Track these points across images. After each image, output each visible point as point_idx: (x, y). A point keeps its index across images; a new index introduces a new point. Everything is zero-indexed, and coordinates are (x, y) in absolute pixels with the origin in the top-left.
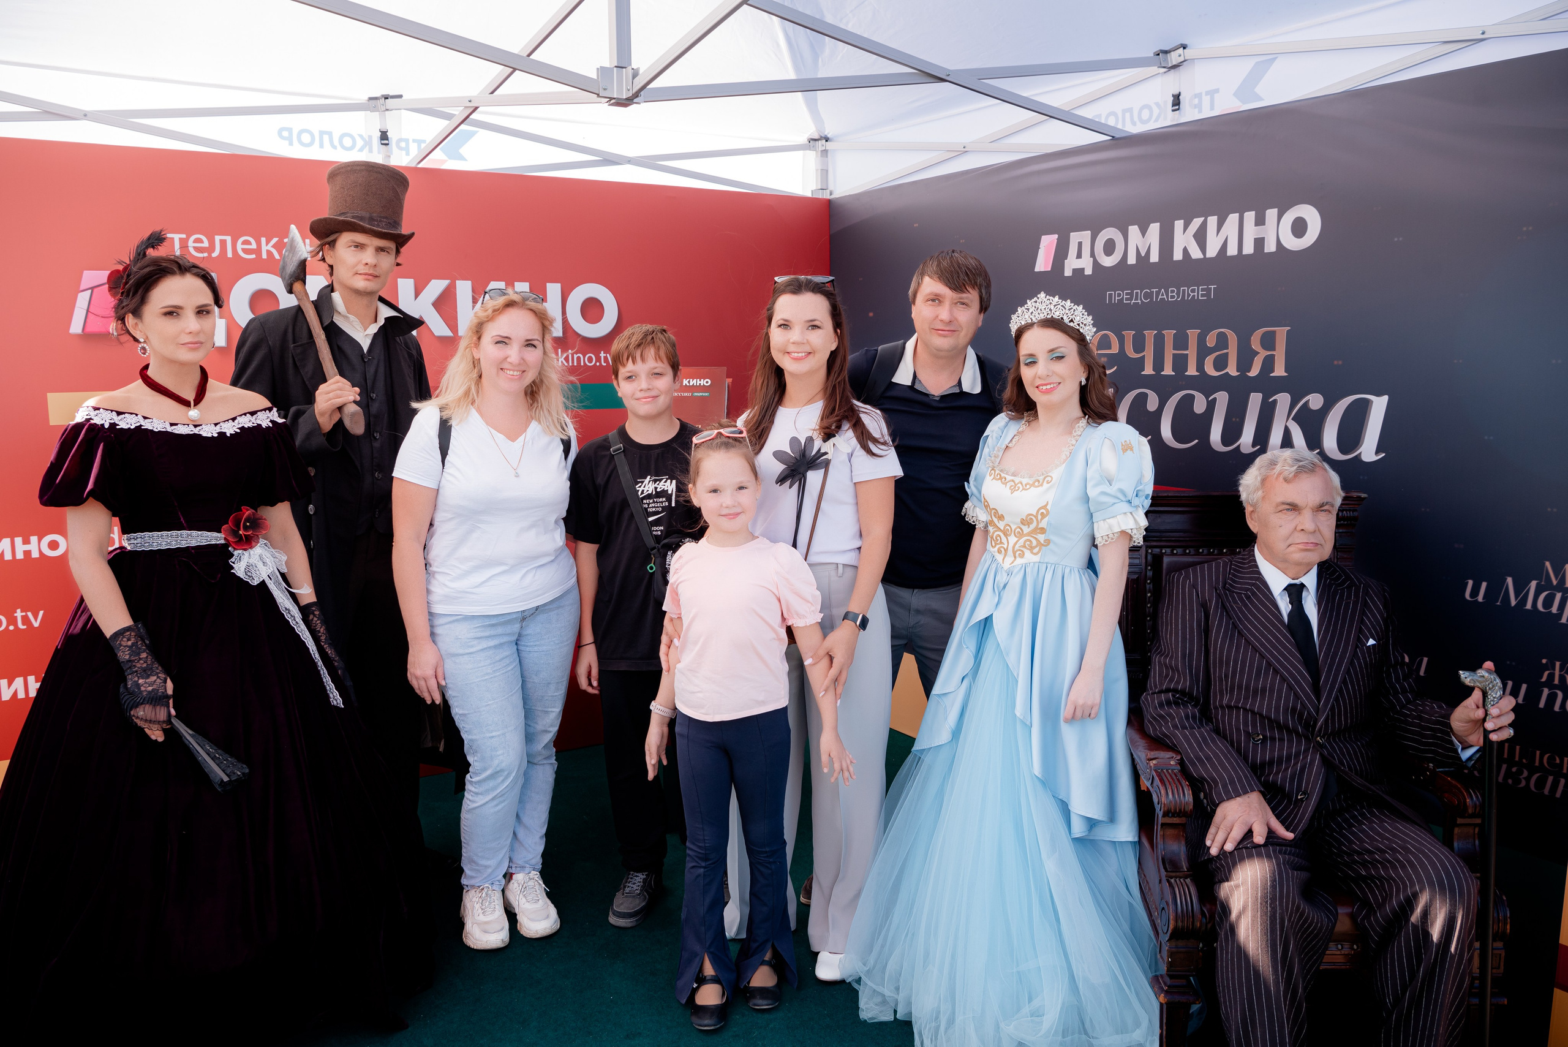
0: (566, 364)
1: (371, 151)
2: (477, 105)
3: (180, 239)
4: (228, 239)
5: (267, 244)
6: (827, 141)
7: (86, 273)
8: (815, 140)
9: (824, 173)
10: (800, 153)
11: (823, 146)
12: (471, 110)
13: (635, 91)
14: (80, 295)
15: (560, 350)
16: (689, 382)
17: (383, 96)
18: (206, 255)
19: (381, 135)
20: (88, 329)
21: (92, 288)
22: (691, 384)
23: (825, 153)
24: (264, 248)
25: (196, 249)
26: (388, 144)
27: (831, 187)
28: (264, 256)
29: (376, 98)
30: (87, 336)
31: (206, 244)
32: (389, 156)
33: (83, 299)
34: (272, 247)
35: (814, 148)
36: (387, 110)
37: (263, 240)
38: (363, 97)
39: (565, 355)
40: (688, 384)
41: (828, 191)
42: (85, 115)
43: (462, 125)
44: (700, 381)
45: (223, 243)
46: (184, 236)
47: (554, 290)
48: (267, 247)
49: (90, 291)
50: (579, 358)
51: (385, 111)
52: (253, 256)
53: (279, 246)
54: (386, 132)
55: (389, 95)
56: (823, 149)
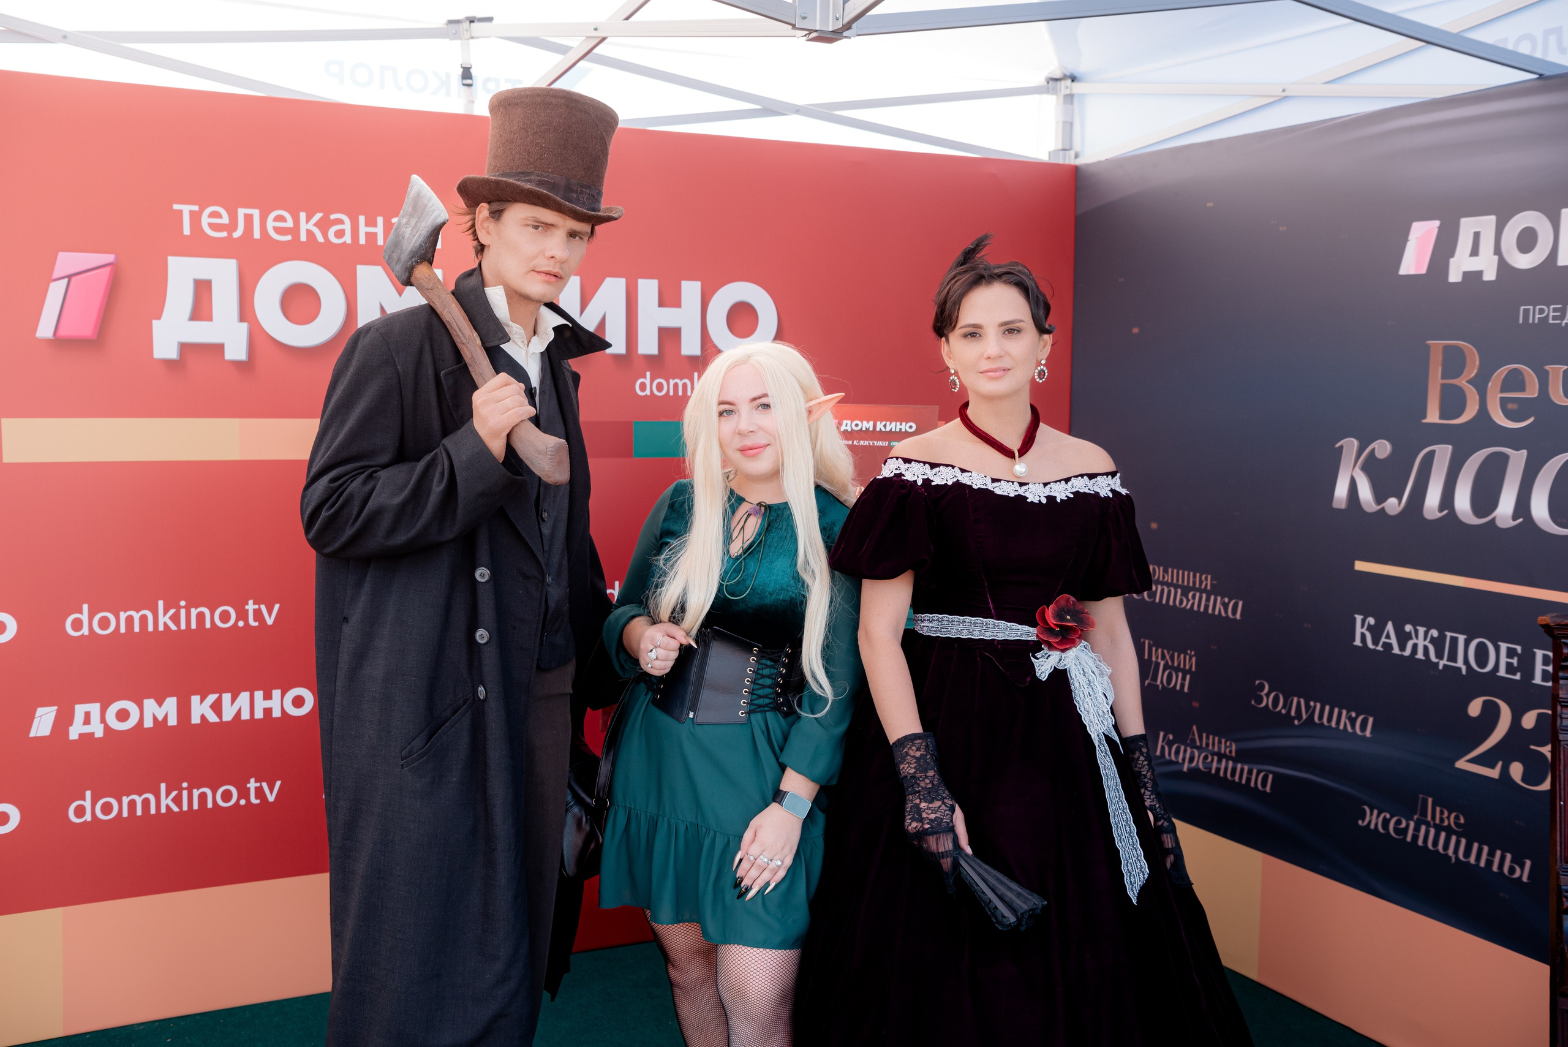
1: (448, 95)
2: (604, 35)
3: (191, 212)
4: (256, 213)
5: (308, 221)
6: (1073, 81)
7: (61, 255)
8: (1057, 80)
9: (1068, 127)
10: (1036, 97)
11: (1067, 87)
12: (597, 40)
13: (847, 19)
14: (53, 285)
16: (885, 426)
17: (467, 18)
18: (224, 234)
19: (463, 72)
20: (63, 332)
21: (70, 277)
22: (888, 429)
23: (1070, 98)
24: (304, 227)
25: (214, 227)
26: (470, 85)
27: (1077, 147)
28: (303, 238)
29: (458, 22)
30: (60, 342)
31: (225, 220)
32: (473, 102)
33: (56, 291)
34: (316, 225)
35: (1054, 92)
36: (472, 38)
37: (303, 216)
38: (440, 22)
40: (883, 429)
41: (1072, 153)
42: (65, 37)
43: (582, 62)
44: (901, 424)
45: (249, 218)
46: (196, 208)
47: (691, 290)
48: (307, 225)
49: (66, 280)
51: (469, 39)
52: (289, 238)
53: (324, 225)
54: (471, 68)
55: (475, 17)
56: (1068, 92)
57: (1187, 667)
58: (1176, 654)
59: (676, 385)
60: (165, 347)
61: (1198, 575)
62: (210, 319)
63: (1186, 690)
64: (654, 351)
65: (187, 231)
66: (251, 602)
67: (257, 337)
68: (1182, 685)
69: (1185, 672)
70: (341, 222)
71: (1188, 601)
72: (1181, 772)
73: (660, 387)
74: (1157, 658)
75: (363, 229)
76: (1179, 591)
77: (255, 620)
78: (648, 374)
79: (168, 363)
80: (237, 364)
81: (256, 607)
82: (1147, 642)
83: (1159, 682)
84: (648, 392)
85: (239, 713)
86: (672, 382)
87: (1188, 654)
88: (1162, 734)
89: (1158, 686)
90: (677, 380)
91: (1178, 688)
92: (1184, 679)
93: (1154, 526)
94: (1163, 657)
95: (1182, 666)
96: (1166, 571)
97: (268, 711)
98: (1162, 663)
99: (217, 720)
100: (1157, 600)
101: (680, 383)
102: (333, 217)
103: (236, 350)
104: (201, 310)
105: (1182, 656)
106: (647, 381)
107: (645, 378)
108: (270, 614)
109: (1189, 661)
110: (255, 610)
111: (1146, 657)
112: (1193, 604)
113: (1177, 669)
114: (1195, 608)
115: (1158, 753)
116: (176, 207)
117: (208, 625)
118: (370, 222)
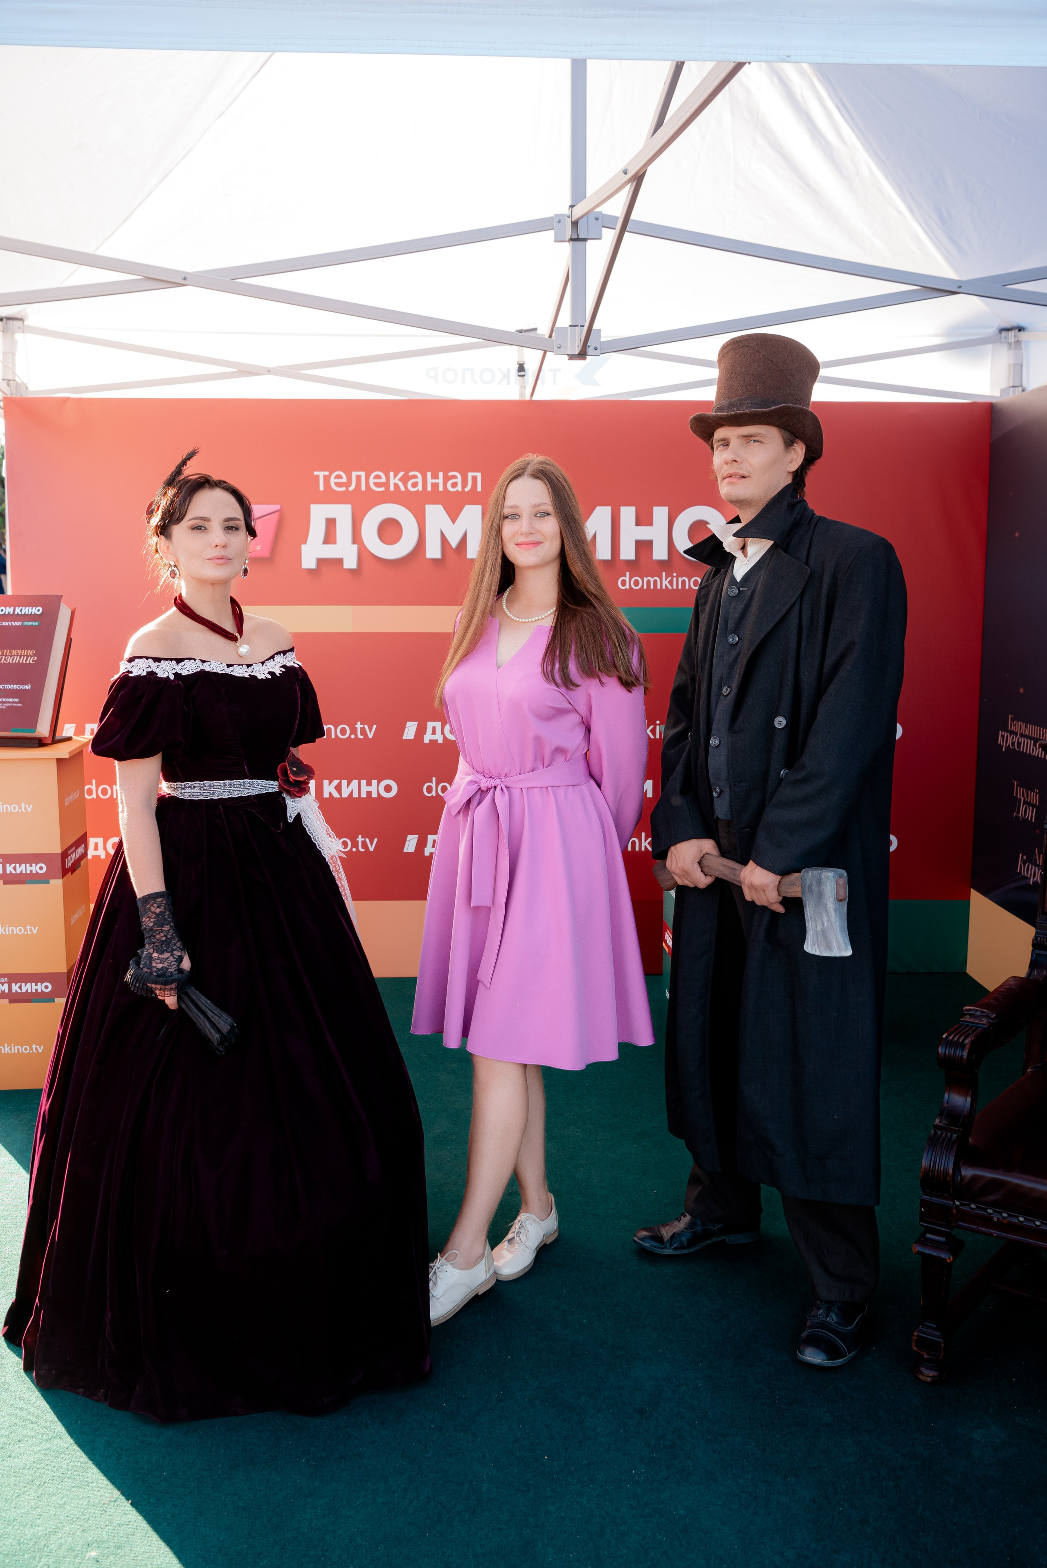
0: (670, 587)
1: (508, 383)
3: (325, 476)
4: (363, 474)
5: (395, 477)
6: (1020, 330)
8: (1008, 330)
9: (1018, 368)
11: (1018, 336)
15: (664, 574)
18: (344, 489)
19: (519, 367)
23: (1018, 345)
24: (392, 481)
25: (337, 484)
26: (524, 376)
27: (1024, 385)
28: (392, 488)
31: (344, 480)
32: (525, 387)
34: (399, 480)
35: (1005, 340)
36: (524, 344)
37: (392, 474)
39: (669, 579)
41: (1020, 389)
42: (269, 371)
45: (358, 478)
46: (327, 473)
47: (660, 513)
48: (394, 480)
50: (684, 582)
51: (521, 344)
52: (383, 489)
53: (405, 480)
54: (524, 364)
55: (522, 330)
56: (1016, 340)
57: (1034, 803)
58: (1029, 792)
59: (648, 582)
60: (308, 562)
61: (1042, 729)
62: (335, 543)
63: (1033, 821)
64: (632, 557)
65: (322, 488)
66: (359, 723)
67: (363, 554)
68: (1032, 816)
69: (1034, 806)
70: (416, 477)
71: (1036, 750)
72: (1029, 884)
73: (636, 583)
74: (1020, 795)
75: (430, 481)
76: (1032, 741)
77: (361, 735)
78: (628, 574)
79: (310, 571)
80: (351, 571)
81: (362, 726)
82: (1016, 782)
83: (1020, 815)
84: (627, 587)
85: (352, 793)
86: (645, 579)
87: (1035, 792)
88: (1021, 855)
89: (1020, 817)
90: (650, 578)
91: (1029, 819)
92: (1032, 812)
93: (1021, 690)
94: (1023, 796)
95: (1032, 802)
96: (1026, 727)
97: (369, 793)
98: (1022, 799)
99: (339, 797)
100: (1021, 750)
101: (652, 580)
102: (411, 474)
103: (350, 563)
104: (330, 538)
105: (1032, 793)
106: (627, 579)
107: (625, 576)
108: (370, 731)
109: (1034, 797)
110: (361, 728)
111: (1015, 795)
112: (1039, 752)
113: (1029, 804)
114: (1040, 756)
115: (1018, 871)
116: (316, 473)
117: (333, 736)
118: (435, 476)
